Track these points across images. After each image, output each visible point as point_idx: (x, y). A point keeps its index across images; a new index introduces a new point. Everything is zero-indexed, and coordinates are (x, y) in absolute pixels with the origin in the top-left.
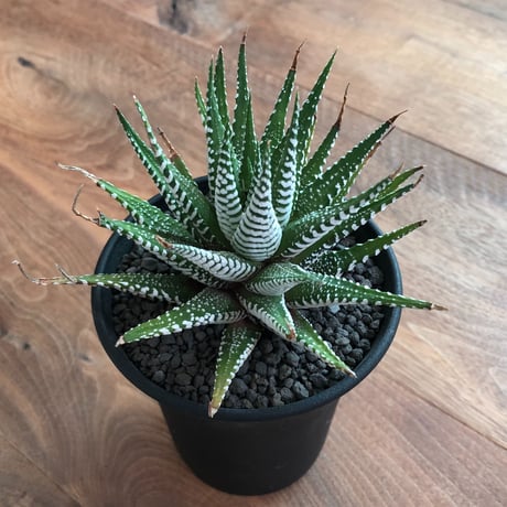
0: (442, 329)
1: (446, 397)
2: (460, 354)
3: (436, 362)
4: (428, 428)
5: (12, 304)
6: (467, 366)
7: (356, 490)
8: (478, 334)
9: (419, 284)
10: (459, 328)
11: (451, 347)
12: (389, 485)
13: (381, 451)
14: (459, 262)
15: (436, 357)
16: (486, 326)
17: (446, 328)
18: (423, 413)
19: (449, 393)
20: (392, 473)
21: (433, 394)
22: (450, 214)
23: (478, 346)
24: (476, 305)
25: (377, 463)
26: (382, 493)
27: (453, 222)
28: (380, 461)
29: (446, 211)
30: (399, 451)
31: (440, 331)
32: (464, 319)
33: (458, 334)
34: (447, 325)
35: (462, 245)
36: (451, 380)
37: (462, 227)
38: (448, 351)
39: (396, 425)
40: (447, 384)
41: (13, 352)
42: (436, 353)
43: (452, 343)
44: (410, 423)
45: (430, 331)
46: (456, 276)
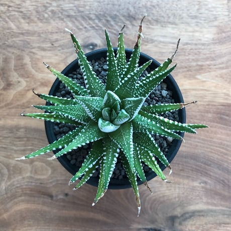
0: (210, 70)
1: (226, 99)
2: (221, 77)
3: (215, 87)
4: (227, 116)
5: (41, 183)
6: (226, 80)
7: (219, 155)
8: (223, 63)
9: (189, 54)
10: (215, 65)
11: (217, 76)
12: (227, 146)
13: (219, 136)
14: (197, 31)
15: (214, 85)
16: (224, 57)
17: (210, 69)
18: (223, 111)
19: (226, 97)
20: (226, 141)
21: (222, 101)
22: (179, 6)
23: (226, 69)
24: (215, 49)
25: (220, 141)
26: (227, 150)
27: (183, 10)
28: (220, 139)
29: (177, 5)
30: (224, 131)
31: (209, 72)
32: (215, 60)
33: (216, 68)
34: (210, 67)
35: (194, 21)
36: (225, 91)
37: (188, 10)
38: (217, 79)
39: (217, 123)
40: (224, 93)
41: (64, 201)
42: (213, 83)
43: (216, 74)
44: (221, 118)
45: (206, 74)
46: (200, 40)
